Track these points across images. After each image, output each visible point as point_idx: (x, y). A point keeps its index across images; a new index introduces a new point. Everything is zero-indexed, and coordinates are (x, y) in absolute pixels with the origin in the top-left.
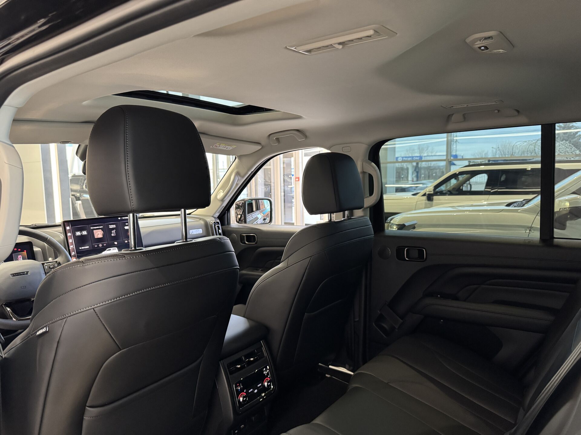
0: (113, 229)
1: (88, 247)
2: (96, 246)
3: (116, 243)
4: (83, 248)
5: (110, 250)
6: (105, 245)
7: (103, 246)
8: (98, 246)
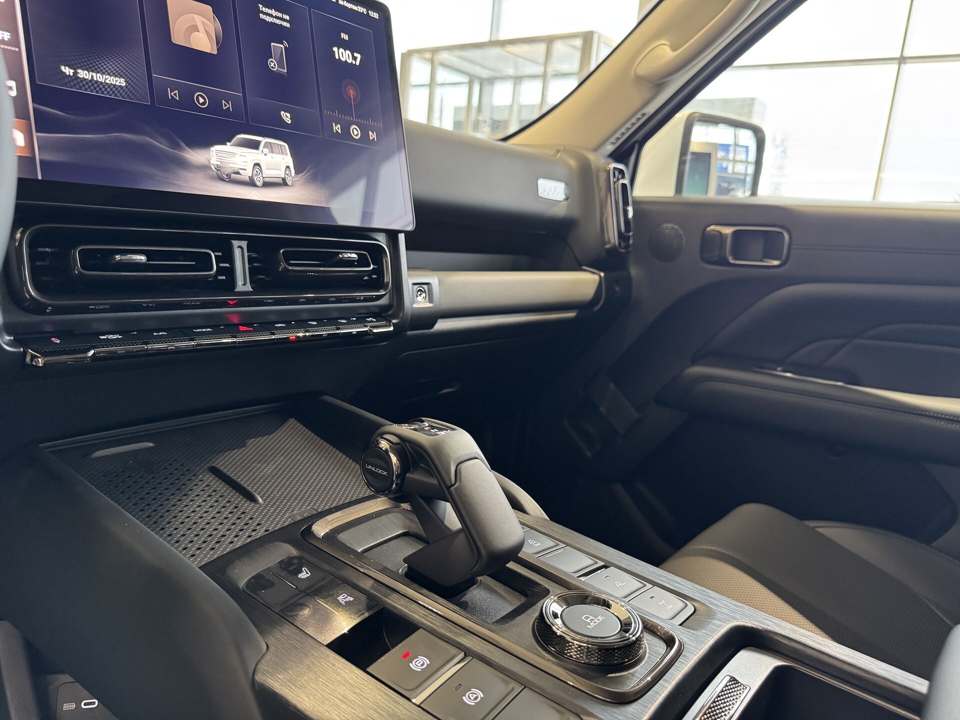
0: (277, 33)
1: (121, 82)
2: (174, 94)
3: (286, 117)
4: (83, 74)
5: (255, 145)
6: (226, 105)
7: (215, 106)
8: (187, 100)
